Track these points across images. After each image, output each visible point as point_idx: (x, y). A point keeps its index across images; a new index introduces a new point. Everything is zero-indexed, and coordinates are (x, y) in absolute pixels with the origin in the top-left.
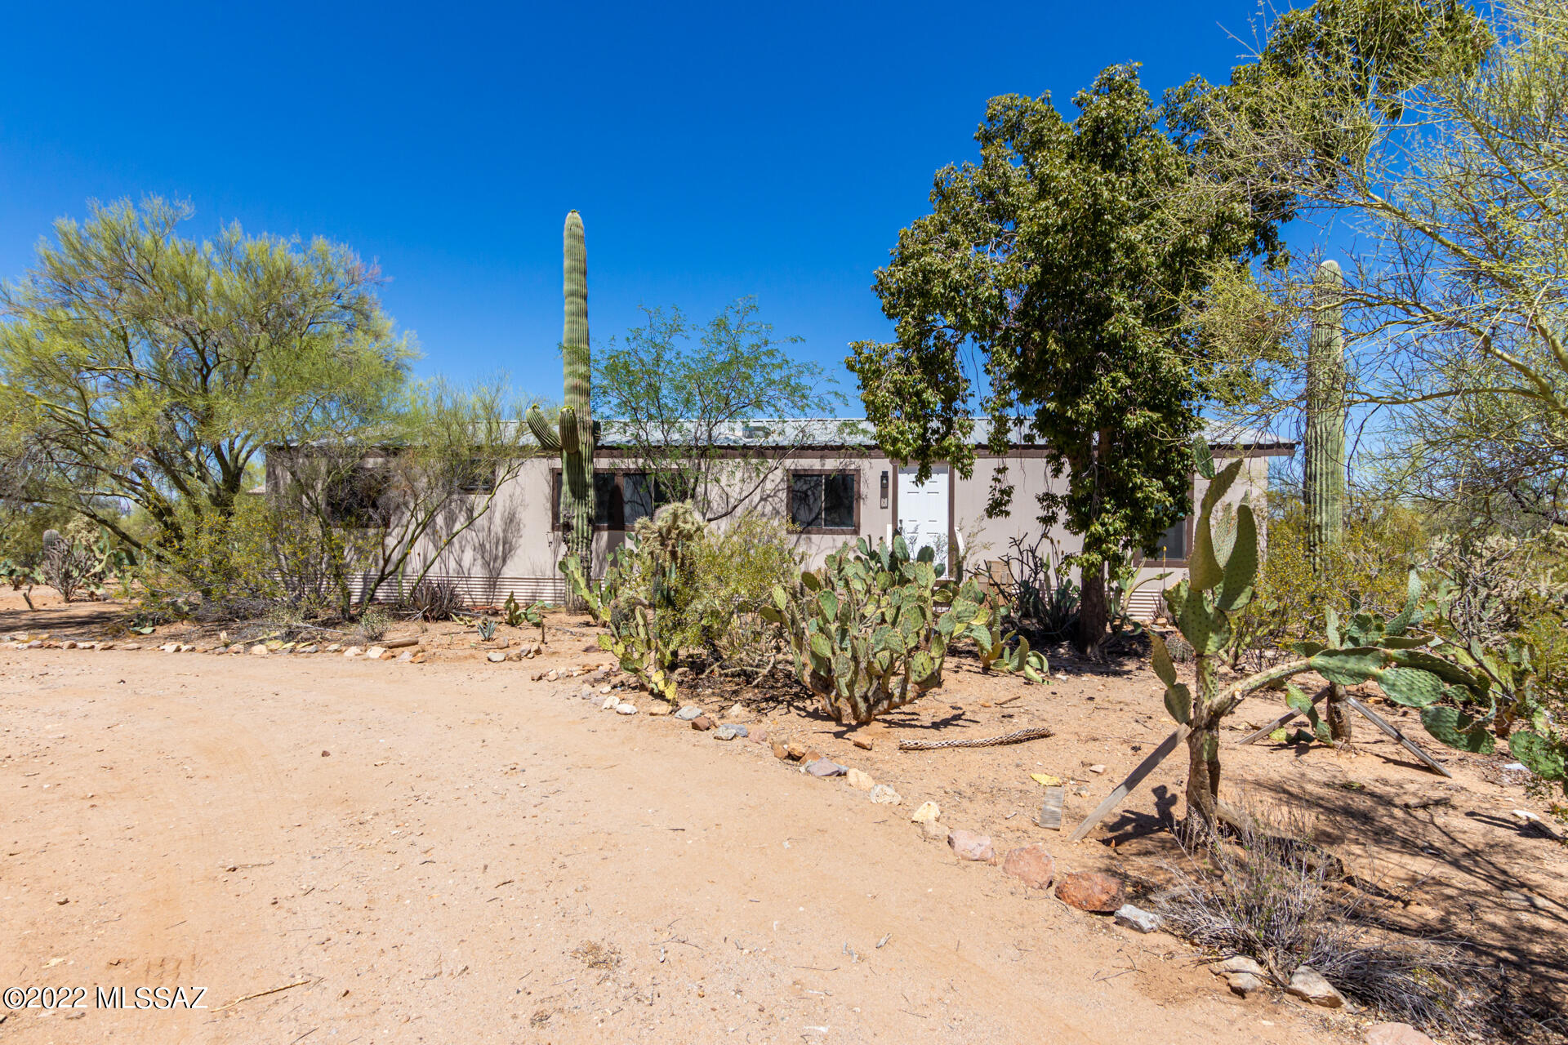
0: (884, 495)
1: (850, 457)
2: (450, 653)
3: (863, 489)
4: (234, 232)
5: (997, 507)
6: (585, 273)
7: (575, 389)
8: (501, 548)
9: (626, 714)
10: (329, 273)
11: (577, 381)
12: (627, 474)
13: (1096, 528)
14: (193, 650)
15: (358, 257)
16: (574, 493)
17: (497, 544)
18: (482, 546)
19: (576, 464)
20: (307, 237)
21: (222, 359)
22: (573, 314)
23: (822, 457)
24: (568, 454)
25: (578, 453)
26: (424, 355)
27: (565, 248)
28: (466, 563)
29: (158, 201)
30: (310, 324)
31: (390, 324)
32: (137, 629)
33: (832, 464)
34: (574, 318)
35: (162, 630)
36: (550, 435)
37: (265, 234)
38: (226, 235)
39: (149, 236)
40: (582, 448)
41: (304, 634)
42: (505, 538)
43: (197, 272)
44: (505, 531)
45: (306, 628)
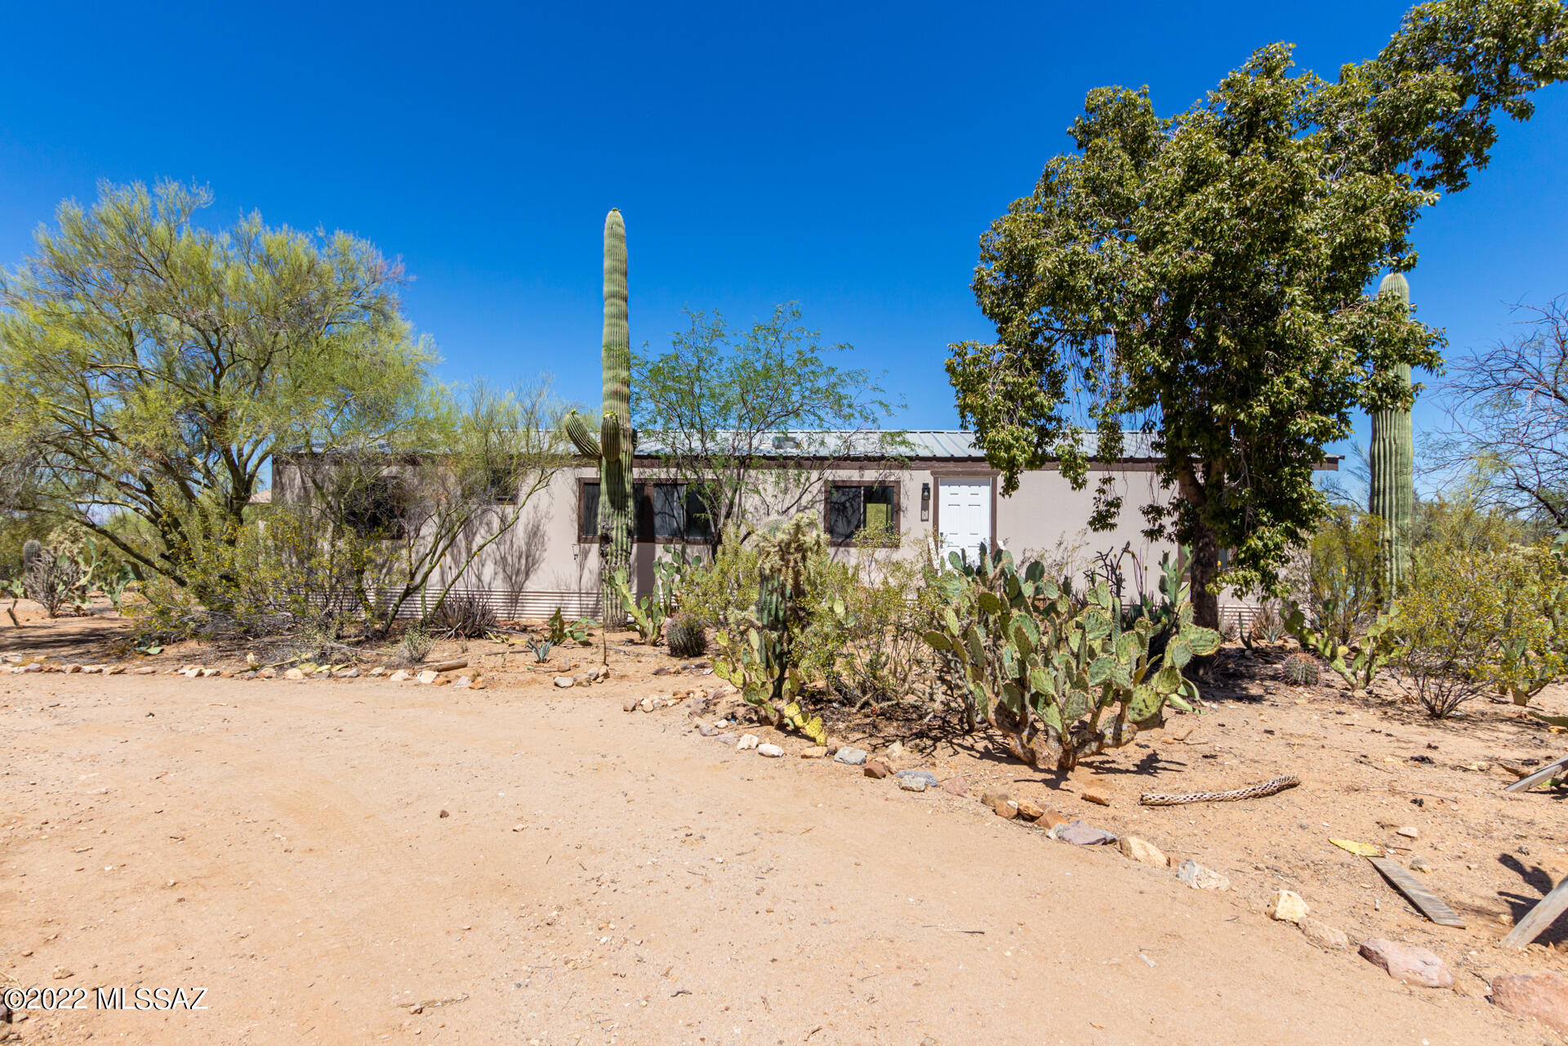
0: (925, 507)
1: (890, 468)
2: (508, 677)
3: (904, 502)
4: (253, 224)
5: (1102, 521)
6: (626, 274)
7: (616, 395)
8: (523, 561)
9: (773, 756)
10: (350, 272)
11: (617, 386)
12: (659, 484)
13: (1255, 543)
14: (218, 674)
15: (380, 253)
16: (613, 503)
17: (520, 558)
18: (504, 559)
19: (615, 473)
20: (330, 232)
21: (237, 358)
22: (613, 316)
23: (861, 468)
24: (608, 462)
25: (619, 461)
26: (442, 359)
27: (606, 248)
28: (486, 577)
29: (174, 187)
30: (328, 324)
31: (408, 326)
32: (143, 648)
33: (871, 475)
34: (614, 321)
35: (171, 651)
36: (589, 442)
37: (285, 227)
38: (245, 226)
39: (163, 223)
40: (622, 456)
41: (336, 656)
42: (528, 550)
43: (214, 264)
44: (528, 544)
45: (339, 649)
